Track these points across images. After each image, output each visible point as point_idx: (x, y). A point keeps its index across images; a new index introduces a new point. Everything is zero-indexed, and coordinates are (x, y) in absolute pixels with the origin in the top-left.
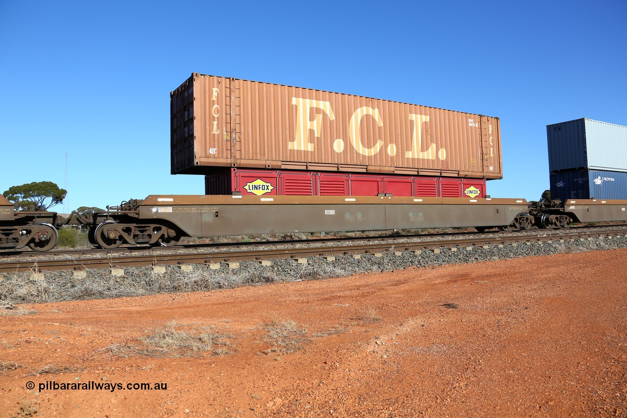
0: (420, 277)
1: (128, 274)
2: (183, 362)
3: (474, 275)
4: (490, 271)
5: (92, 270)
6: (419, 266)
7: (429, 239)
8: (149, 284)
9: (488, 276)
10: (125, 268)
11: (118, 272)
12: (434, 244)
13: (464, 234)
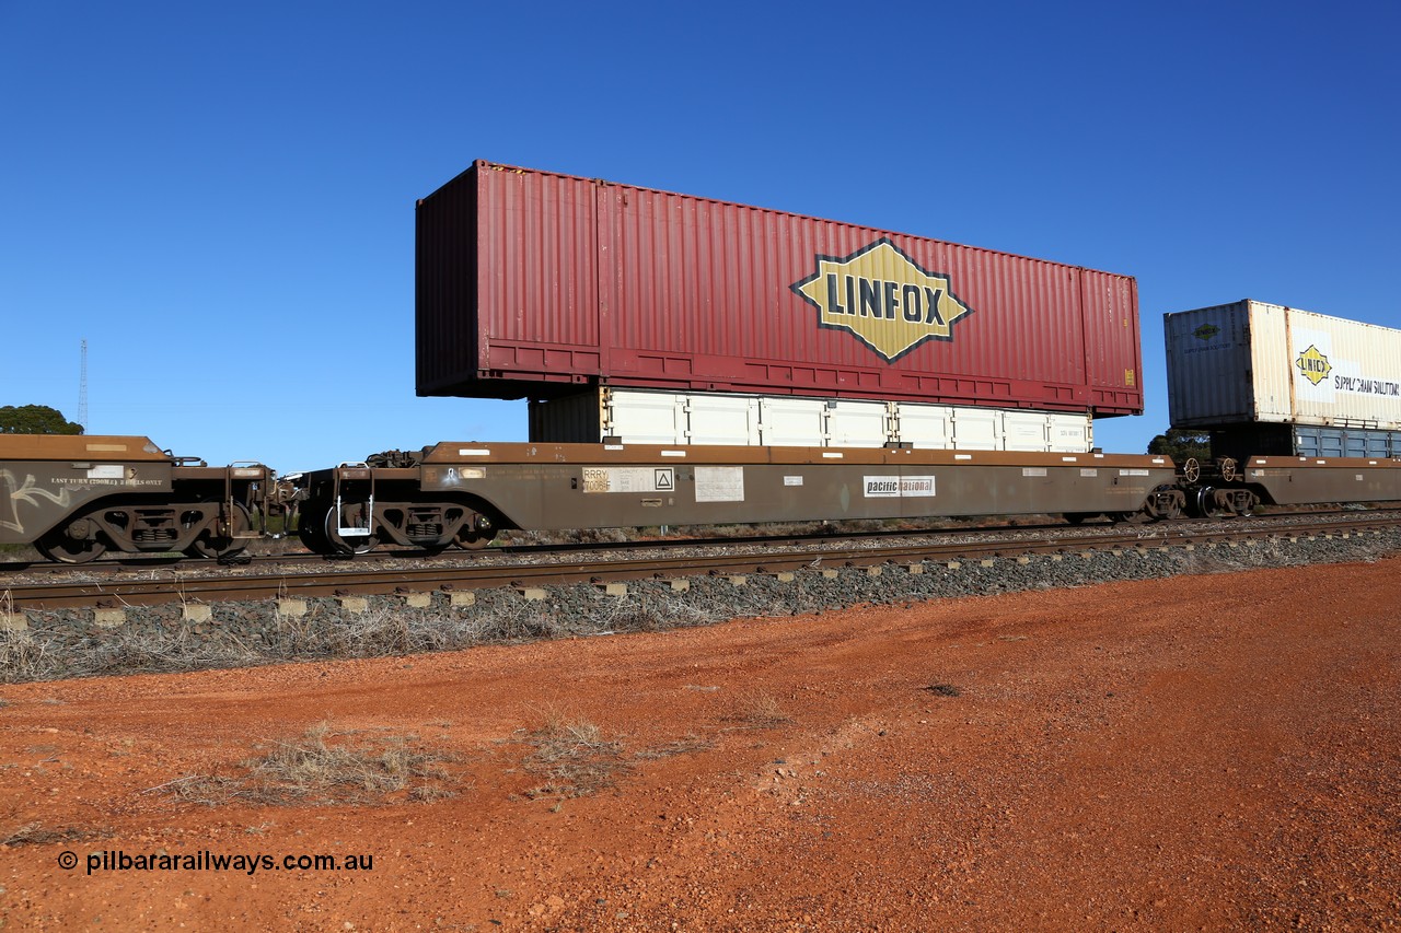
0: (879, 626)
1: (221, 617)
2: (341, 816)
3: (996, 622)
4: (1032, 612)
5: (138, 608)
6: (875, 601)
7: (898, 542)
8: (268, 639)
9: (1028, 625)
10: (215, 603)
11: (199, 613)
12: (911, 553)
13: (976, 530)
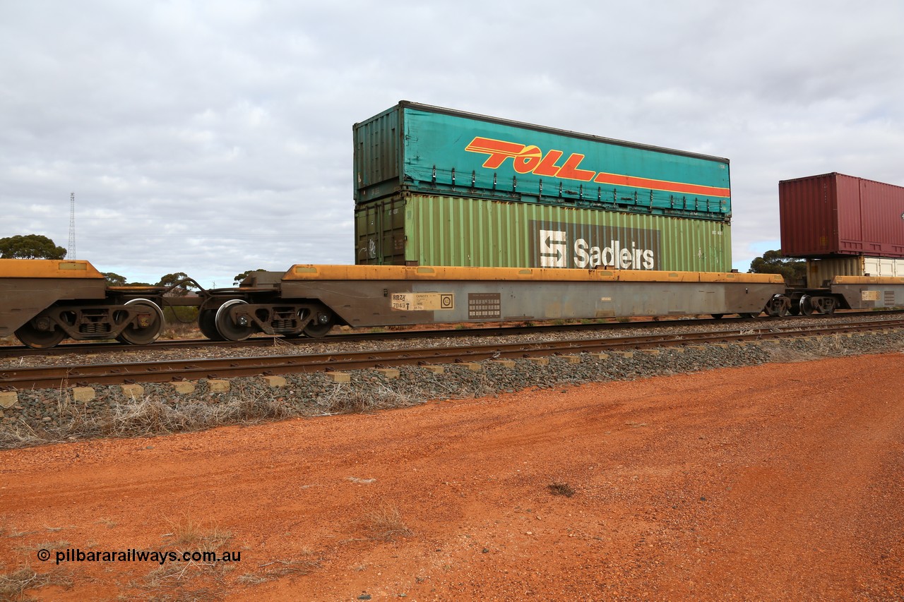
6: (540, 386)
9: (650, 411)
10: (21, 391)
12: (573, 346)
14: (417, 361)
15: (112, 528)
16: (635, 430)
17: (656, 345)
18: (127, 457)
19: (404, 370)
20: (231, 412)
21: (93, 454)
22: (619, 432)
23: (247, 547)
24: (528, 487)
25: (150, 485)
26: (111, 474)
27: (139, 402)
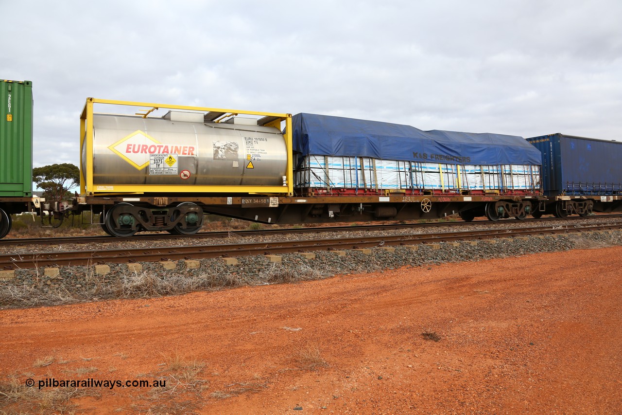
5: (22, 271)
6: (413, 265)
9: (491, 283)
10: (61, 267)
12: (434, 237)
14: (327, 248)
15: (125, 359)
16: (480, 295)
17: (493, 236)
18: (132, 312)
19: (318, 254)
20: (201, 282)
21: (109, 309)
22: (469, 297)
23: (216, 374)
24: (407, 334)
25: (148, 331)
26: (122, 323)
27: (139, 275)
